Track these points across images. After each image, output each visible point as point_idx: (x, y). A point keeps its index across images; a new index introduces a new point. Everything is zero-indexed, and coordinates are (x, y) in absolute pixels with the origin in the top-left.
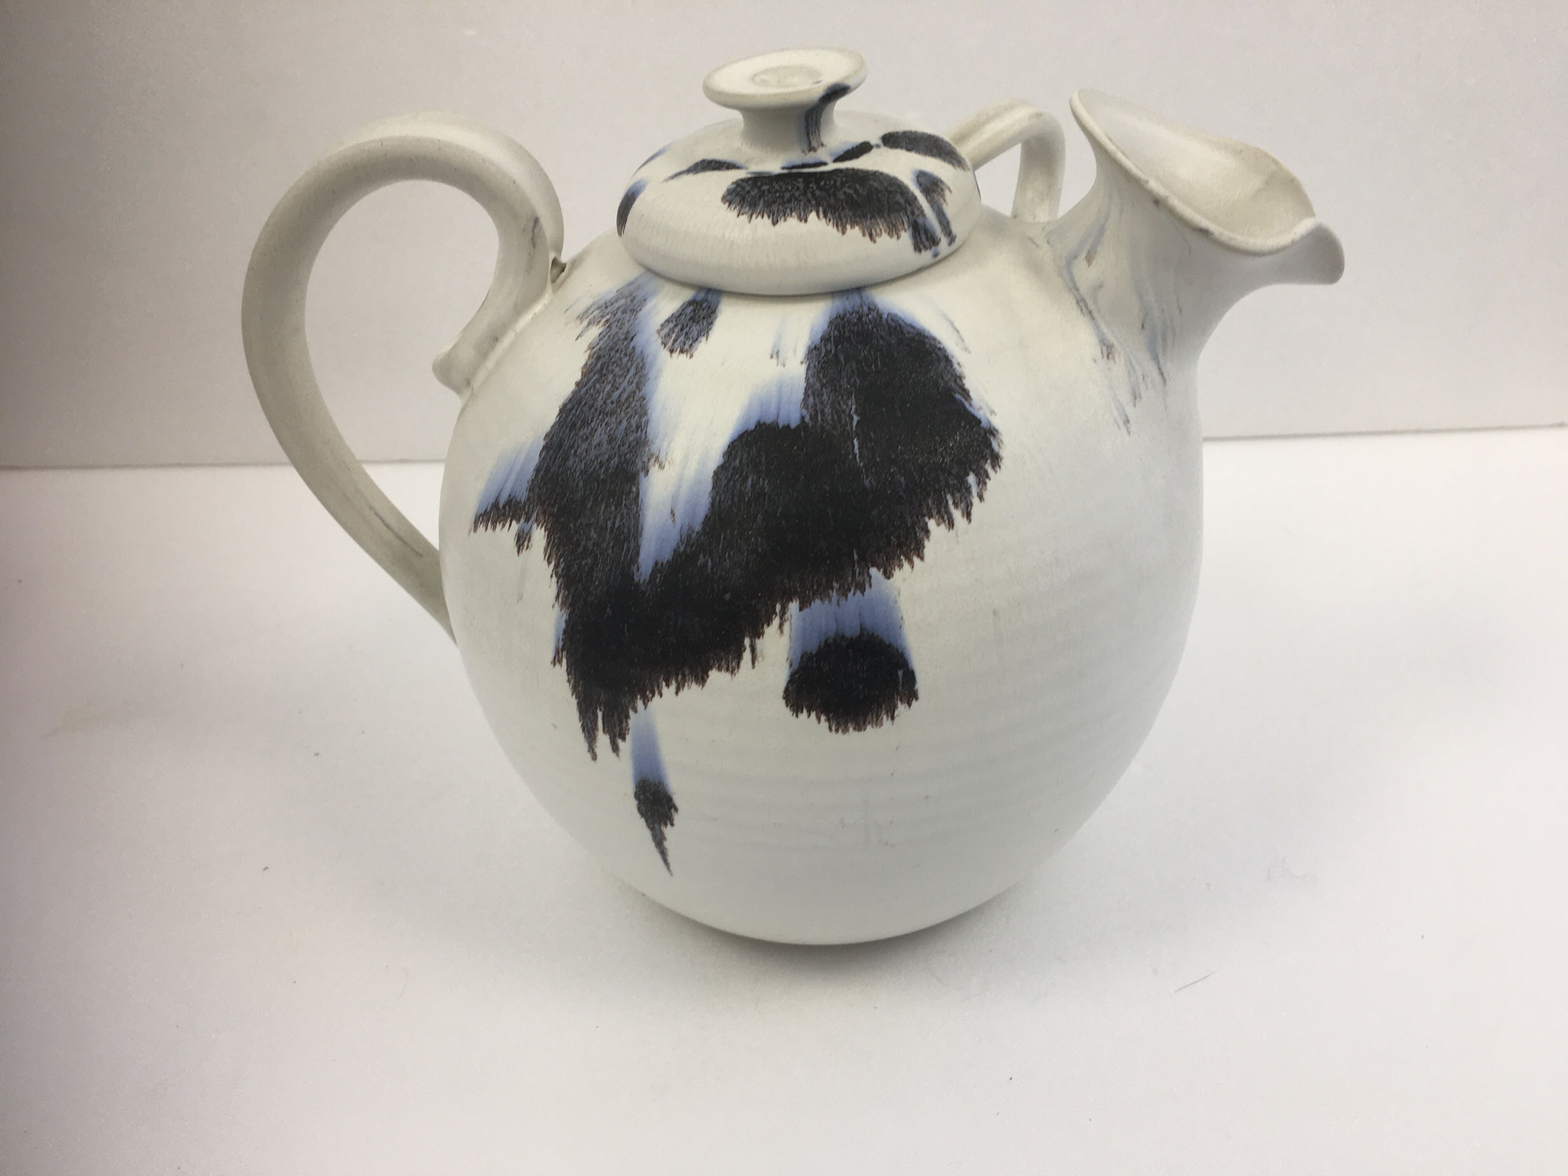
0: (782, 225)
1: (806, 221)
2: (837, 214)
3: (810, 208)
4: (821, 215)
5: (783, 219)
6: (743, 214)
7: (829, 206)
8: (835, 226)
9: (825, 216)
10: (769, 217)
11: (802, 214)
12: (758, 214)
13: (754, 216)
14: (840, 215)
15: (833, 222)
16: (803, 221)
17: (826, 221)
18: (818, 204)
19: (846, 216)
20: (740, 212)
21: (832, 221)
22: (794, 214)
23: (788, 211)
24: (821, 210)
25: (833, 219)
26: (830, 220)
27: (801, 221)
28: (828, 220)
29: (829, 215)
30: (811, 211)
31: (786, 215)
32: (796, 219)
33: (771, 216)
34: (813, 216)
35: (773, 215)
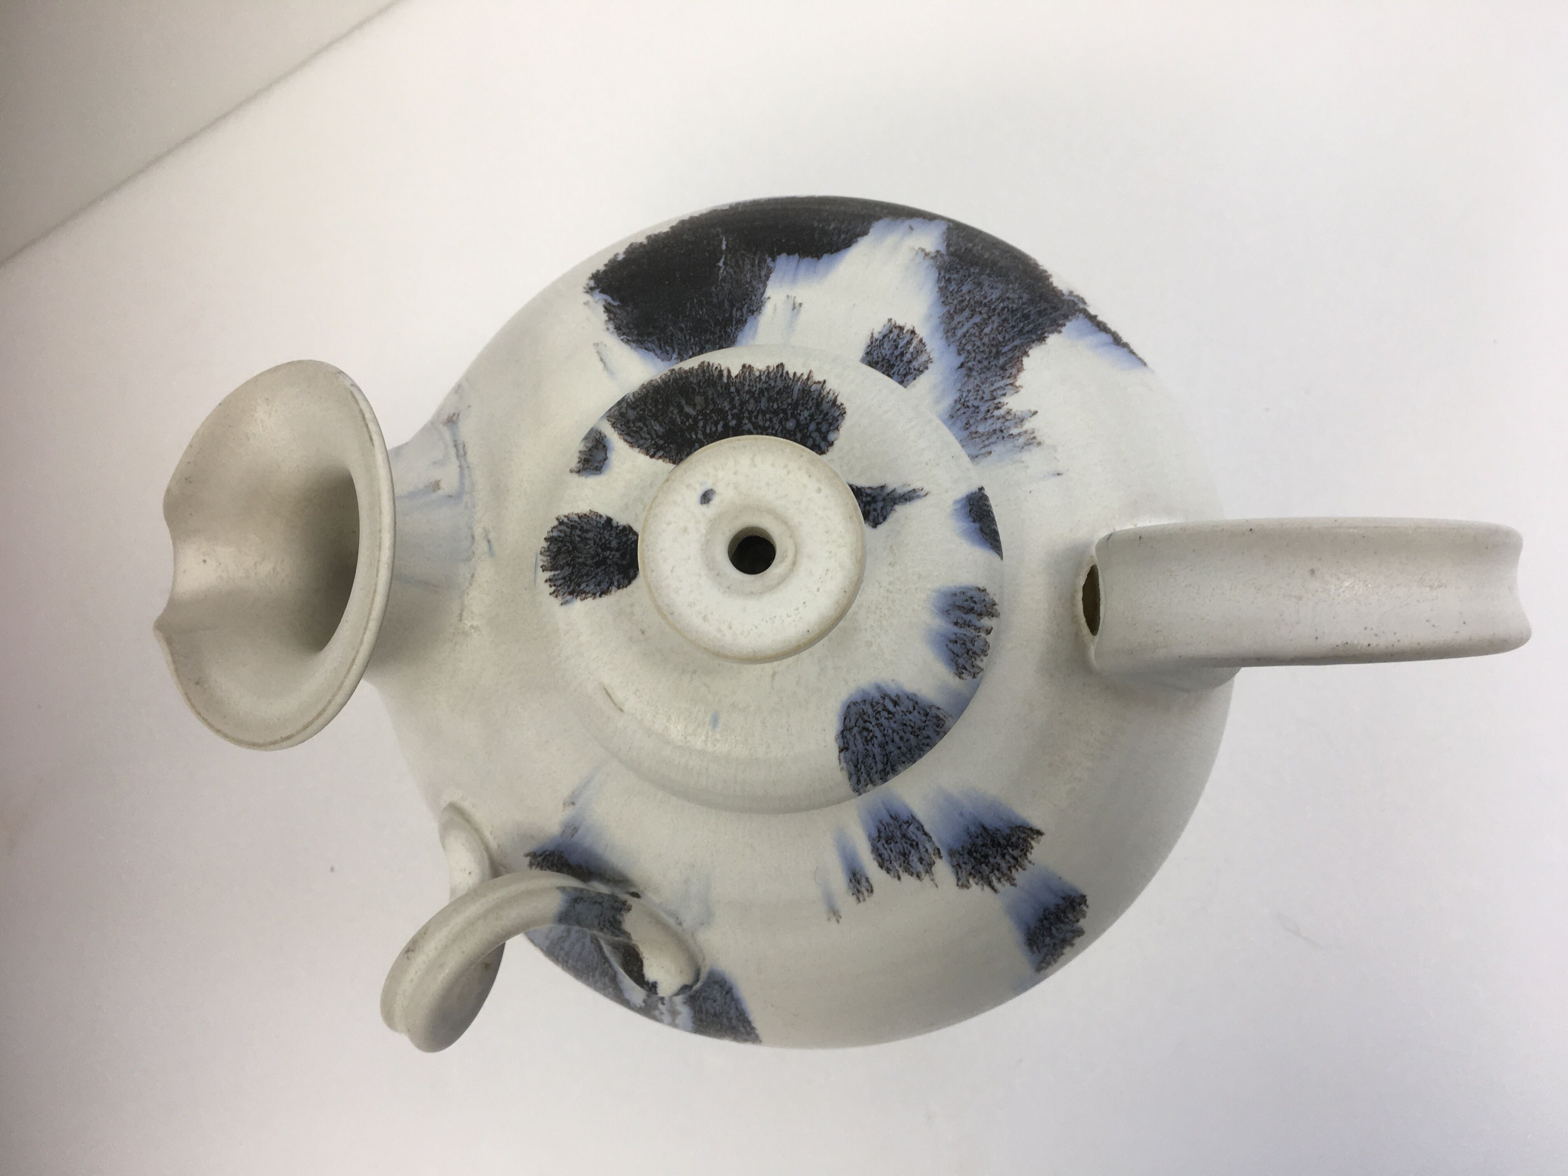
0: (773, 363)
1: (744, 366)
2: (707, 375)
3: (738, 381)
4: (725, 373)
5: (771, 369)
6: (819, 382)
7: (714, 384)
8: (711, 365)
9: (721, 371)
10: (787, 373)
11: (747, 374)
12: (800, 377)
13: (805, 377)
14: (704, 376)
15: (712, 367)
16: (747, 365)
17: (720, 368)
18: (727, 386)
19: (697, 375)
20: (822, 386)
21: (715, 367)
22: (757, 374)
23: (763, 378)
24: (725, 380)
25: (712, 370)
26: (716, 368)
27: (750, 366)
28: (719, 368)
29: (716, 374)
30: (736, 377)
31: (766, 373)
32: (755, 369)
33: (784, 374)
34: (735, 372)
35: (782, 375)
